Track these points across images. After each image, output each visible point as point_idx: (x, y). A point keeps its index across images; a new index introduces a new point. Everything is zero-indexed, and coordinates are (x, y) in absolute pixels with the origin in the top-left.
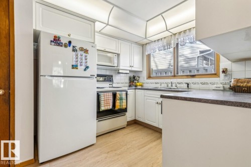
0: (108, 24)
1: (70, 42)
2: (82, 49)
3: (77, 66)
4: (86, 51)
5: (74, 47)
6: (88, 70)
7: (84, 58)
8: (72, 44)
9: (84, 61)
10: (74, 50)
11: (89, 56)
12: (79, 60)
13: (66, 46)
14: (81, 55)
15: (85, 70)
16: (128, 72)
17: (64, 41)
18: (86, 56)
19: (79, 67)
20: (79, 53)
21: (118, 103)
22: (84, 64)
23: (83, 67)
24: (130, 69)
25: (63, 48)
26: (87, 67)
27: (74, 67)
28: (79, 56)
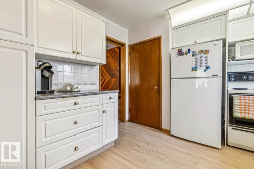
0: (251, 3)
1: (189, 50)
2: (201, 52)
3: (196, 68)
4: (207, 52)
5: (193, 52)
6: (209, 70)
7: (203, 60)
9: (204, 62)
10: (193, 55)
11: (209, 56)
12: (199, 62)
13: (186, 54)
14: (201, 58)
15: (205, 70)
17: (185, 50)
18: (206, 57)
19: (198, 69)
20: (199, 56)
22: (203, 65)
23: (203, 68)
25: (185, 56)
26: (208, 68)
27: (194, 69)
28: (199, 59)
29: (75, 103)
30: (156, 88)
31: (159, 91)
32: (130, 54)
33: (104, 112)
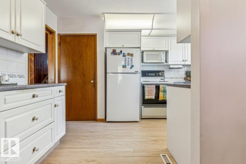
0: (152, 29)
1: (121, 51)
2: (129, 54)
3: (126, 66)
4: (132, 55)
5: (124, 54)
6: (133, 68)
7: (130, 60)
8: (123, 52)
9: (130, 62)
10: (124, 56)
11: (133, 58)
12: (127, 62)
13: (119, 55)
14: (129, 58)
15: (131, 68)
16: (181, 66)
17: (118, 51)
18: (132, 59)
19: (127, 66)
20: (127, 57)
21: (161, 94)
22: (130, 64)
23: (130, 66)
24: (183, 63)
25: (118, 56)
26: (132, 66)
27: (124, 67)
28: (127, 59)
29: (34, 96)
30: (92, 82)
31: (95, 85)
32: (60, 44)
33: (55, 106)
